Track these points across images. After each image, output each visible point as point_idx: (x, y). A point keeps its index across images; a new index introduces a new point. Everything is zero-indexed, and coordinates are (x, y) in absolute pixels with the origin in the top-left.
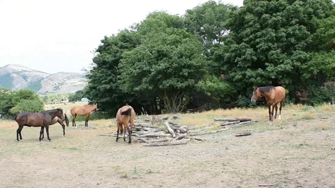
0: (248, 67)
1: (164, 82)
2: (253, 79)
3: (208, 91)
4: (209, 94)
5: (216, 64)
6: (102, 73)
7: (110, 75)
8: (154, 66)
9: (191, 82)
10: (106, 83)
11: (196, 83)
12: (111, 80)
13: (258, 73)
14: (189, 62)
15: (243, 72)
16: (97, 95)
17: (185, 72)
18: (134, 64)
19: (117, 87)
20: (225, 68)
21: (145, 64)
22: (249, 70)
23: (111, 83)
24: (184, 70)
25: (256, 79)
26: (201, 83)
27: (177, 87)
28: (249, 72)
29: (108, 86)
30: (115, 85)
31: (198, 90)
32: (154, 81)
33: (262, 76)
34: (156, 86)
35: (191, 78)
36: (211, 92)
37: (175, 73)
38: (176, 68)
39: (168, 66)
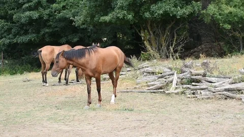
1: (153, 7)
3: (225, 22)
4: (228, 27)
9: (197, 6)
10: (30, 9)
11: (204, 7)
12: (39, 4)
16: (9, 31)
19: (50, 15)
23: (41, 9)
26: (212, 8)
27: (175, 16)
29: (35, 15)
30: (47, 12)
31: (207, 20)
32: (135, 6)
34: (137, 14)
36: (229, 23)
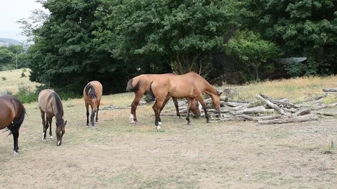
0: (308, 18)
1: (182, 41)
2: (315, 36)
3: (243, 54)
4: (246, 58)
5: (252, 14)
6: (66, 27)
7: (78, 31)
8: (166, 17)
9: (219, 40)
10: (73, 43)
11: (226, 41)
12: (81, 39)
13: (323, 27)
14: (218, 11)
15: (299, 25)
16: (55, 62)
17: (212, 26)
18: (130, 14)
19: (90, 49)
20: (267, 19)
21: (153, 13)
22: (308, 22)
23: (83, 43)
24: (211, 23)
25: (319, 34)
26: (232, 42)
27: (200, 49)
28: (309, 26)
29: (78, 48)
30: (88, 45)
31: (228, 52)
32: (166, 40)
33: (328, 31)
34: (167, 47)
35: (219, 36)
36: (247, 55)
37: (197, 28)
38: (199, 21)
39: (188, 16)
